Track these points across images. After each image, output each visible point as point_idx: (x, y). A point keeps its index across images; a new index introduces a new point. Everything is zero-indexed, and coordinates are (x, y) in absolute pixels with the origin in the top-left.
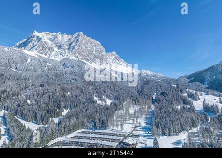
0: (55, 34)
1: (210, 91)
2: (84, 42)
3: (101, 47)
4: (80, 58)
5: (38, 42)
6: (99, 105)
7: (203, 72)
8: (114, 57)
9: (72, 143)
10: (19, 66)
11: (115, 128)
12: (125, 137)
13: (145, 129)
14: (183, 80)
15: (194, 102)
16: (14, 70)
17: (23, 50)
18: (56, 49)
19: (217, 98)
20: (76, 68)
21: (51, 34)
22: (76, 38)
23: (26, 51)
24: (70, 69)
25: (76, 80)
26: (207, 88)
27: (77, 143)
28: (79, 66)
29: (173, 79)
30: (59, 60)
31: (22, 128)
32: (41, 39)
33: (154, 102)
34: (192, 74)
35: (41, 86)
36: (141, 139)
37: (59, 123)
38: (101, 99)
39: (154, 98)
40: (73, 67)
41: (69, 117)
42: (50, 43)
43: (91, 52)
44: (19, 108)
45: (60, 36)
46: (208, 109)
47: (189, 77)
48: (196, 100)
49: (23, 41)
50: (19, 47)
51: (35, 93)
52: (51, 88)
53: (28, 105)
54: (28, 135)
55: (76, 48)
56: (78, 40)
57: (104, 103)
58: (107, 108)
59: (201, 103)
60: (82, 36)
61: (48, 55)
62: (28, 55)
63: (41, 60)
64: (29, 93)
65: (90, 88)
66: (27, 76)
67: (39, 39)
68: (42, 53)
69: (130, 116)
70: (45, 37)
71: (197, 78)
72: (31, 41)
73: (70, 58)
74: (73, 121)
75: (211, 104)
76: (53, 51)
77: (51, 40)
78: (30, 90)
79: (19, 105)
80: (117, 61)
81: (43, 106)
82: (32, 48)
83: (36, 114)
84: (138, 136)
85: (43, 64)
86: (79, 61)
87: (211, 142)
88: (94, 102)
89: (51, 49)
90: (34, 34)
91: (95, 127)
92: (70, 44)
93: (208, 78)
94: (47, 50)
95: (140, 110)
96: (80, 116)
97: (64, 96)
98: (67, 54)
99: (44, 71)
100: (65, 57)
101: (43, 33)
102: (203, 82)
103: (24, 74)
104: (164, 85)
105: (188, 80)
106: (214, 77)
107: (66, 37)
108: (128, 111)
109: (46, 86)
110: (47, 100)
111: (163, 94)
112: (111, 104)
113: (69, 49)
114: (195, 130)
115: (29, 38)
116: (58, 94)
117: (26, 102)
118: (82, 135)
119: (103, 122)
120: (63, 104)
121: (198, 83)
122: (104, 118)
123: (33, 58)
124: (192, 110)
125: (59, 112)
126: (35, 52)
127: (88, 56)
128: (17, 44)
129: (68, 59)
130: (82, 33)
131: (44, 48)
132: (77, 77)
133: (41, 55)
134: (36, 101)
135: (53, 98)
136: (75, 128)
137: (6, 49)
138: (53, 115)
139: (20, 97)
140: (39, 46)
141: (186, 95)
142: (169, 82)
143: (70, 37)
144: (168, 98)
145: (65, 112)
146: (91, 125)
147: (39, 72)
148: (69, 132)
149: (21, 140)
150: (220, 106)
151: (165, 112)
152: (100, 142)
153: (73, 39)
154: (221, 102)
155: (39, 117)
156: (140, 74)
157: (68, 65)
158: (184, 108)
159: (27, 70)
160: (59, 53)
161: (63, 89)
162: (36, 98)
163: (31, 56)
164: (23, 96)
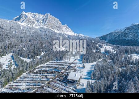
0: (35, 14)
1: (108, 44)
2: (50, 19)
3: (59, 22)
4: (49, 27)
5: (26, 18)
7: (106, 35)
8: (66, 27)
9: (47, 67)
10: (17, 31)
11: (66, 60)
12: (71, 64)
13: (79, 60)
14: (97, 39)
15: (101, 49)
16: (14, 33)
17: (18, 22)
18: (36, 22)
19: (111, 47)
20: (47, 32)
21: (32, 13)
22: (46, 16)
23: (19, 23)
24: (44, 33)
25: (47, 38)
26: (107, 43)
27: (49, 67)
28: (48, 31)
29: (93, 39)
30: (38, 28)
31: (22, 61)
34: (102, 36)
35: (30, 41)
36: (78, 64)
37: (40, 59)
40: (45, 32)
41: (45, 56)
42: (32, 19)
43: (54, 24)
44: (19, 52)
45: (37, 15)
46: (107, 52)
48: (102, 48)
49: (17, 17)
50: (15, 20)
51: (27, 45)
52: (35, 42)
53: (24, 50)
54: (26, 64)
55: (47, 22)
56: (47, 18)
58: (63, 52)
59: (104, 49)
60: (50, 16)
61: (32, 25)
62: (21, 25)
63: (29, 28)
64: (24, 45)
66: (22, 36)
67: (26, 16)
68: (28, 24)
69: (73, 55)
70: (30, 15)
71: (103, 38)
72: (22, 17)
73: (44, 27)
74: (47, 57)
75: (108, 50)
76: (34, 23)
77: (33, 17)
78: (24, 43)
79: (19, 51)
80: (67, 29)
81: (32, 51)
82: (23, 21)
83: (28, 54)
84: (76, 63)
85: (30, 30)
86: (48, 29)
87: (106, 65)
89: (33, 22)
90: (23, 13)
91: (57, 60)
92: (43, 20)
93: (108, 38)
94: (31, 22)
95: (77, 53)
96: (50, 55)
97: (42, 46)
99: (30, 34)
100: (41, 26)
101: (28, 13)
102: (106, 40)
103: (20, 35)
104: (89, 41)
105: (99, 39)
106: (111, 38)
107: (41, 16)
108: (72, 53)
109: (32, 41)
110: (33, 48)
111: (88, 45)
113: (43, 22)
114: (100, 60)
115: (20, 16)
117: (23, 49)
118: (51, 63)
119: (61, 58)
120: (41, 50)
121: (103, 40)
122: (61, 56)
123: (24, 27)
124: (100, 52)
125: (40, 54)
126: (25, 23)
127: (53, 26)
129: (42, 28)
130: (49, 14)
131: (29, 21)
132: (48, 37)
134: (28, 48)
135: (36, 47)
136: (48, 61)
137: (8, 21)
138: (37, 55)
139: (19, 46)
140: (26, 20)
141: (98, 45)
142: (91, 40)
143: (43, 16)
144: (90, 47)
145: (43, 54)
146: (55, 59)
147: (28, 34)
148: (45, 62)
149: (22, 66)
150: (112, 50)
151: (88, 53)
152: (59, 66)
153: (45, 17)
154: (112, 49)
155: (30, 56)
156: (78, 36)
157: (43, 31)
158: (96, 51)
159: (21, 33)
160: (38, 24)
161: (41, 43)
162: (27, 47)
163: (23, 26)
164: (21, 46)
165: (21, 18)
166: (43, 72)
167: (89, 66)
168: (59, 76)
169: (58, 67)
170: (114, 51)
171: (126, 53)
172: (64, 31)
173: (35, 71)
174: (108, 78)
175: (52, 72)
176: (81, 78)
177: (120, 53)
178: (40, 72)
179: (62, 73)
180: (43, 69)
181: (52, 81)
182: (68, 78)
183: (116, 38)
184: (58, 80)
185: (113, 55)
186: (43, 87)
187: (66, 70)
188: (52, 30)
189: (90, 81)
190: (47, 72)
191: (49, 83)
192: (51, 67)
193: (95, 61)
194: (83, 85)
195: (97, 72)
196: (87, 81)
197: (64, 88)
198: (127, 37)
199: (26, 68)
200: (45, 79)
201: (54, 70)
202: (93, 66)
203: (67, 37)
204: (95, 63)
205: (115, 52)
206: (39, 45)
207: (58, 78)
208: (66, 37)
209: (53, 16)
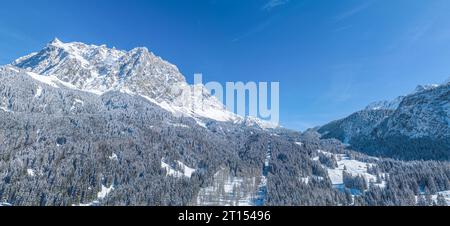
0: (96, 47)
1: (353, 153)
2: (148, 64)
3: (179, 74)
4: (140, 91)
5: (61, 59)
6: (171, 177)
7: (342, 122)
10: (16, 102)
14: (312, 135)
15: (329, 171)
16: (5, 109)
17: (29, 73)
18: (95, 74)
19: (363, 165)
20: (131, 109)
21: (87, 46)
22: (134, 56)
23: (33, 75)
24: (119, 112)
25: (130, 131)
26: (348, 148)
28: (136, 106)
29: (296, 133)
30: (101, 94)
32: (66, 54)
33: (266, 170)
34: (326, 126)
35: (59, 141)
38: (175, 167)
39: (267, 164)
40: (125, 107)
42: (84, 62)
43: (160, 83)
44: (7, 186)
45: (104, 52)
46: (352, 183)
47: (321, 130)
48: (332, 167)
49: (30, 56)
50: (20, 66)
51: (46, 155)
52: (79, 147)
53: (29, 179)
55: (134, 73)
56: (137, 62)
57: (180, 174)
58: (184, 183)
59: (340, 173)
60: (146, 56)
61: (78, 84)
62: (38, 82)
63: (64, 93)
64: (32, 154)
65: (156, 147)
66: (31, 123)
67: (63, 54)
68: (66, 80)
69: (226, 197)
70: (76, 51)
71: (333, 131)
72: (47, 57)
73: (121, 91)
75: (354, 175)
76: (90, 76)
77: (86, 57)
78: (35, 148)
79: (7, 180)
81: (60, 180)
82: (48, 69)
83: (43, 196)
85: (67, 100)
86: (137, 98)
88: (162, 172)
89: (85, 74)
90: (53, 44)
92: (123, 67)
93: (349, 132)
94: (77, 74)
95: (242, 186)
96: (133, 198)
97: (105, 162)
98: (115, 83)
99: (67, 114)
100: (111, 88)
101: (71, 44)
102: (341, 138)
103: (26, 117)
104: (283, 142)
105: (320, 135)
106: (359, 131)
107: (117, 54)
108: (221, 188)
109: (70, 142)
110: (69, 169)
111: (281, 157)
112: (193, 175)
113: (120, 75)
115: (43, 51)
116: (92, 157)
117: (25, 172)
120: (101, 176)
121: (335, 140)
123: (47, 88)
124: (327, 184)
125: (92, 192)
126: (54, 77)
127: (155, 89)
128: (17, 60)
129: (116, 93)
130: (145, 49)
131: (71, 71)
132: (131, 126)
133: (64, 83)
134: (46, 170)
135: (82, 164)
138: (79, 197)
139: (12, 162)
140: (62, 66)
141: (316, 159)
142: (290, 137)
143: (123, 53)
144: (290, 164)
145: (104, 192)
147: (58, 114)
150: (369, 177)
151: (284, 188)
153: (128, 58)
154: (369, 172)
156: (244, 123)
157: (116, 104)
158: (314, 181)
159: (32, 110)
160: (101, 81)
161: (103, 148)
162: (45, 163)
163: (44, 85)
164: (19, 161)
165: (43, 59)
170: (379, 182)
171: (423, 189)
177: (400, 187)
183: (376, 130)
185: (378, 196)
188: (149, 102)
198: (410, 129)
203: (204, 125)
205: (383, 185)
208: (198, 126)
209: (157, 55)
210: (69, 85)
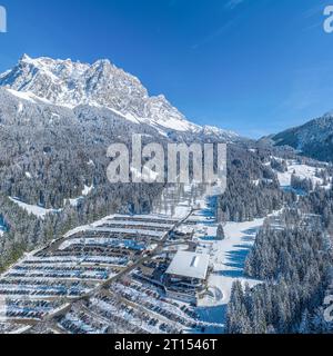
0: (62, 61)
1: (304, 159)
2: (111, 76)
3: (140, 86)
4: (106, 104)
5: (33, 75)
7: (297, 129)
8: (161, 104)
9: (100, 234)
11: (163, 212)
12: (177, 224)
13: (206, 213)
14: (266, 142)
15: (279, 174)
17: (9, 90)
18: (65, 88)
19: (312, 169)
20: (100, 122)
21: (54, 61)
22: (97, 69)
23: (13, 92)
24: (90, 124)
25: (101, 141)
26: (300, 154)
27: (107, 234)
28: (104, 118)
29: (251, 141)
30: (72, 107)
31: (23, 214)
32: (36, 70)
34: (283, 133)
35: (46, 150)
36: (200, 226)
37: (79, 206)
40: (95, 119)
41: (93, 197)
42: (54, 77)
43: (123, 95)
44: (13, 185)
45: (70, 67)
46: (298, 185)
47: (275, 138)
48: (282, 171)
49: (6, 73)
51: (37, 161)
52: (62, 154)
54: (33, 224)
55: (99, 87)
56: (100, 75)
59: (289, 177)
60: (109, 69)
61: (52, 98)
62: (18, 98)
63: (42, 108)
64: (27, 161)
66: (21, 135)
67: (34, 71)
68: (41, 95)
69: (185, 195)
70: (45, 66)
71: (287, 139)
72: (20, 74)
73: (90, 104)
74: (100, 202)
75: (302, 178)
76: (60, 92)
77: (54, 73)
78: (27, 156)
79: (12, 180)
80: (166, 111)
81: (52, 181)
82: (23, 86)
83: (41, 193)
84: (195, 223)
85: (45, 114)
86: (105, 110)
87: (296, 229)
89: (56, 88)
90: (24, 60)
91: (133, 210)
92: (89, 81)
93: (303, 139)
94: (50, 90)
95: (199, 187)
96: (110, 196)
97: (84, 166)
98: (84, 97)
99: (47, 126)
100: (81, 102)
101: (40, 60)
102: (295, 145)
103: (15, 130)
104: (238, 148)
105: (274, 143)
106: (313, 138)
107: (82, 68)
108: (182, 188)
109: (54, 151)
110: (57, 172)
111: (235, 162)
113: (87, 89)
114: (276, 213)
115: (16, 69)
116: (73, 163)
117: (24, 175)
118: (114, 222)
119: (145, 205)
120: (83, 178)
121: (287, 147)
122: (146, 198)
123: (27, 104)
124: (275, 186)
125: (77, 191)
126: (30, 93)
127: (119, 101)
129: (86, 107)
130: (107, 61)
131: (44, 87)
132: (102, 137)
133: (40, 99)
134: (39, 173)
135: (66, 168)
136: (103, 213)
138: (68, 194)
139: (13, 167)
140: (35, 83)
141: (268, 164)
142: (244, 144)
143: (87, 67)
144: (242, 169)
145: (87, 190)
146: (126, 208)
147: (40, 127)
148: (95, 218)
149: (23, 231)
150: (316, 180)
151: (236, 188)
152: (140, 231)
153: (93, 72)
154: (316, 175)
155: (46, 198)
156: (202, 132)
157: (87, 117)
158: (263, 183)
159: (19, 124)
160: (71, 96)
161: (81, 155)
162: (38, 168)
163: (23, 100)
164: (17, 166)
165: (18, 76)
166: (88, 249)
167: (237, 233)
168: (140, 264)
169: (135, 235)
170: (325, 184)
172: (156, 118)
173: (62, 247)
174: (302, 274)
175: (117, 252)
176: (210, 270)
178: (77, 250)
179: (150, 254)
180: (87, 241)
181: (118, 280)
182: (168, 271)
183: (330, 137)
184: (135, 277)
185: (322, 196)
186: (86, 299)
187: (162, 243)
188: (115, 115)
189: (243, 281)
190: (100, 249)
191: (106, 286)
192: (114, 235)
193: (259, 214)
194: (219, 296)
195: (267, 254)
196: (230, 281)
197: (155, 303)
199: (35, 237)
200: (93, 273)
201: (121, 245)
202: (251, 231)
203: (165, 134)
204: (258, 222)
205: (328, 187)
206: (75, 162)
207: (135, 271)
208: (160, 135)
209: (118, 67)
210: (44, 99)
